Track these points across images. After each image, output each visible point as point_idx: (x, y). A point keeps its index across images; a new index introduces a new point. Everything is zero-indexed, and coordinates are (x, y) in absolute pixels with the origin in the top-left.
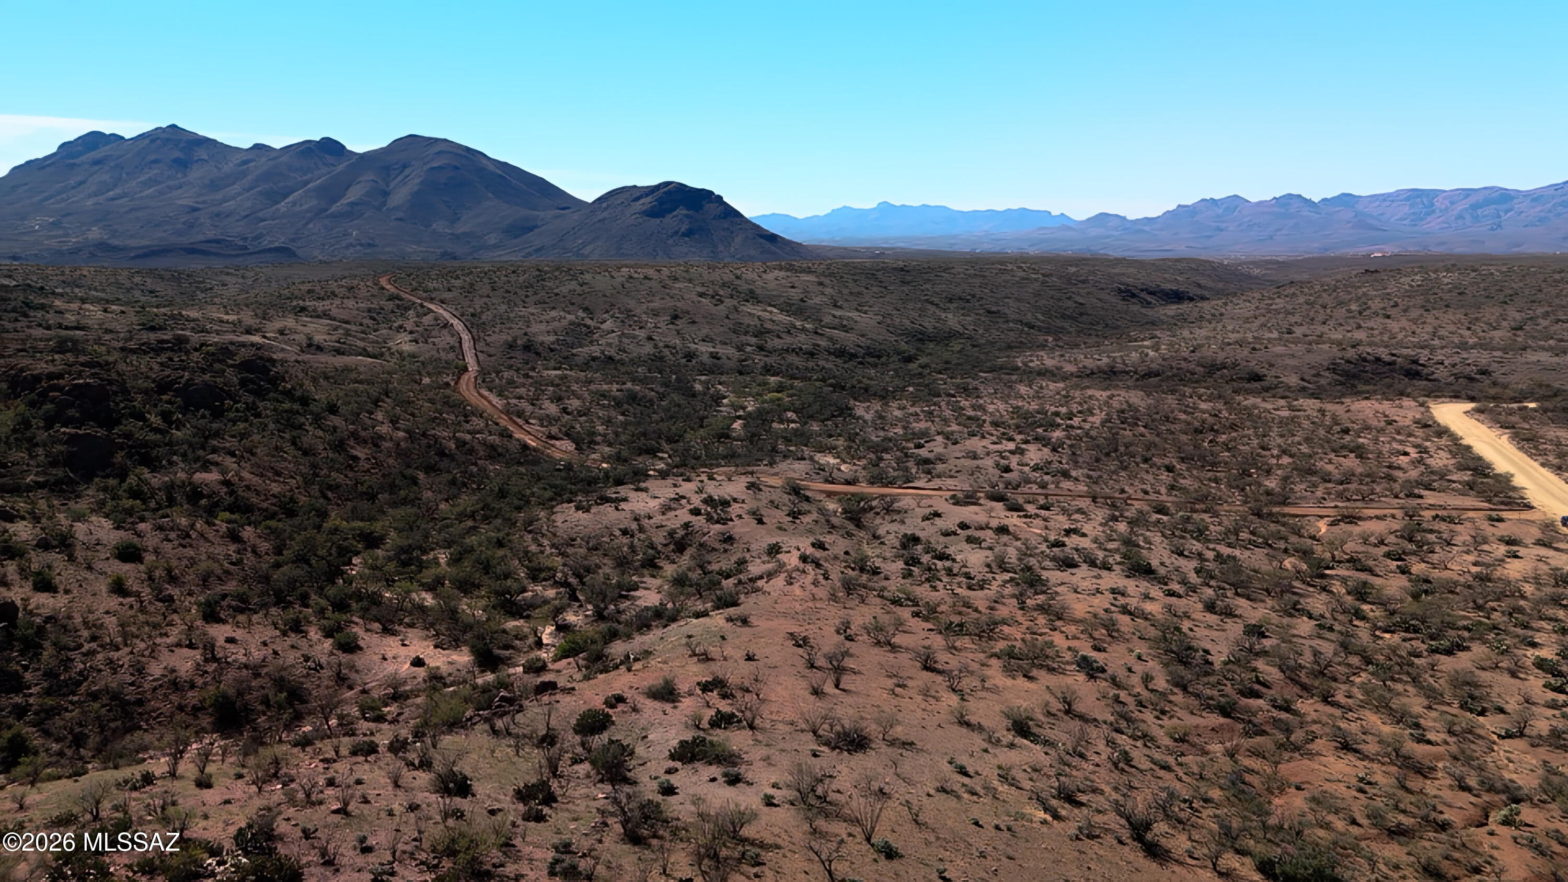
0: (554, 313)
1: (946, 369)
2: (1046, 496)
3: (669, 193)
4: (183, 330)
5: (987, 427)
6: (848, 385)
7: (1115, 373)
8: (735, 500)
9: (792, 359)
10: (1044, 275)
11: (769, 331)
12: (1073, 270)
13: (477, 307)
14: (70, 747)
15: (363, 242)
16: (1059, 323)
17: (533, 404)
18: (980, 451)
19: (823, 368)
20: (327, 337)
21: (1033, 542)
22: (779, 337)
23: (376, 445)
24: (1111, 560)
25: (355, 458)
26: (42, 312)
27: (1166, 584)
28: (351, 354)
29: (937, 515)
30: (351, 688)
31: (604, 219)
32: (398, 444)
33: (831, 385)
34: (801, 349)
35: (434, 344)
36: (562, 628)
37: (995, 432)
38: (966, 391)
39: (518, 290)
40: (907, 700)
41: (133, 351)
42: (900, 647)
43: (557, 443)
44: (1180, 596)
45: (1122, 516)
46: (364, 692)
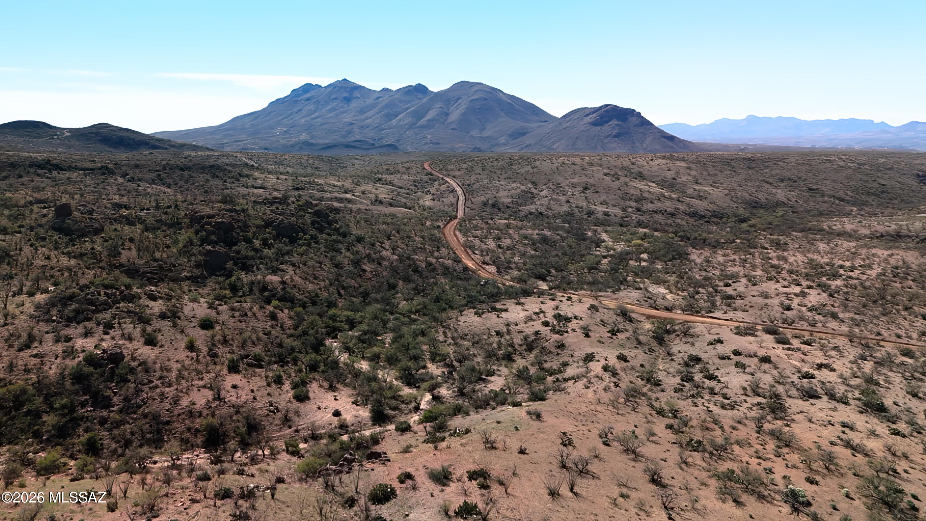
0: (514, 185)
1: (769, 228)
2: (812, 333)
3: (607, 111)
4: (313, 190)
5: (784, 274)
6: (692, 237)
7: (900, 236)
8: (576, 318)
9: (659, 218)
10: (858, 164)
11: (645, 199)
12: (882, 160)
13: (472, 180)
14: (121, 447)
15: (433, 141)
16: (864, 198)
17: (482, 241)
18: (772, 292)
19: (679, 224)
20: (386, 196)
21: (788, 373)
22: (652, 202)
23: (379, 264)
24: (850, 395)
25: (365, 271)
26: (246, 179)
27: (894, 423)
28: (396, 206)
29: (720, 341)
30: (290, 427)
31: (566, 128)
32: (392, 263)
33: (680, 237)
34: (666, 211)
35: (443, 202)
36: (436, 398)
37: (788, 278)
38: (778, 245)
39: (497, 171)
40: (623, 512)
41: (260, 203)
42: (642, 456)
43: (487, 267)
44: (904, 436)
45: (871, 356)
46: (297, 431)
